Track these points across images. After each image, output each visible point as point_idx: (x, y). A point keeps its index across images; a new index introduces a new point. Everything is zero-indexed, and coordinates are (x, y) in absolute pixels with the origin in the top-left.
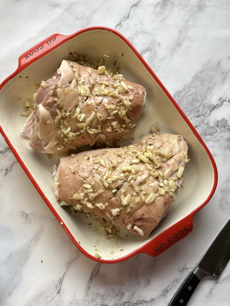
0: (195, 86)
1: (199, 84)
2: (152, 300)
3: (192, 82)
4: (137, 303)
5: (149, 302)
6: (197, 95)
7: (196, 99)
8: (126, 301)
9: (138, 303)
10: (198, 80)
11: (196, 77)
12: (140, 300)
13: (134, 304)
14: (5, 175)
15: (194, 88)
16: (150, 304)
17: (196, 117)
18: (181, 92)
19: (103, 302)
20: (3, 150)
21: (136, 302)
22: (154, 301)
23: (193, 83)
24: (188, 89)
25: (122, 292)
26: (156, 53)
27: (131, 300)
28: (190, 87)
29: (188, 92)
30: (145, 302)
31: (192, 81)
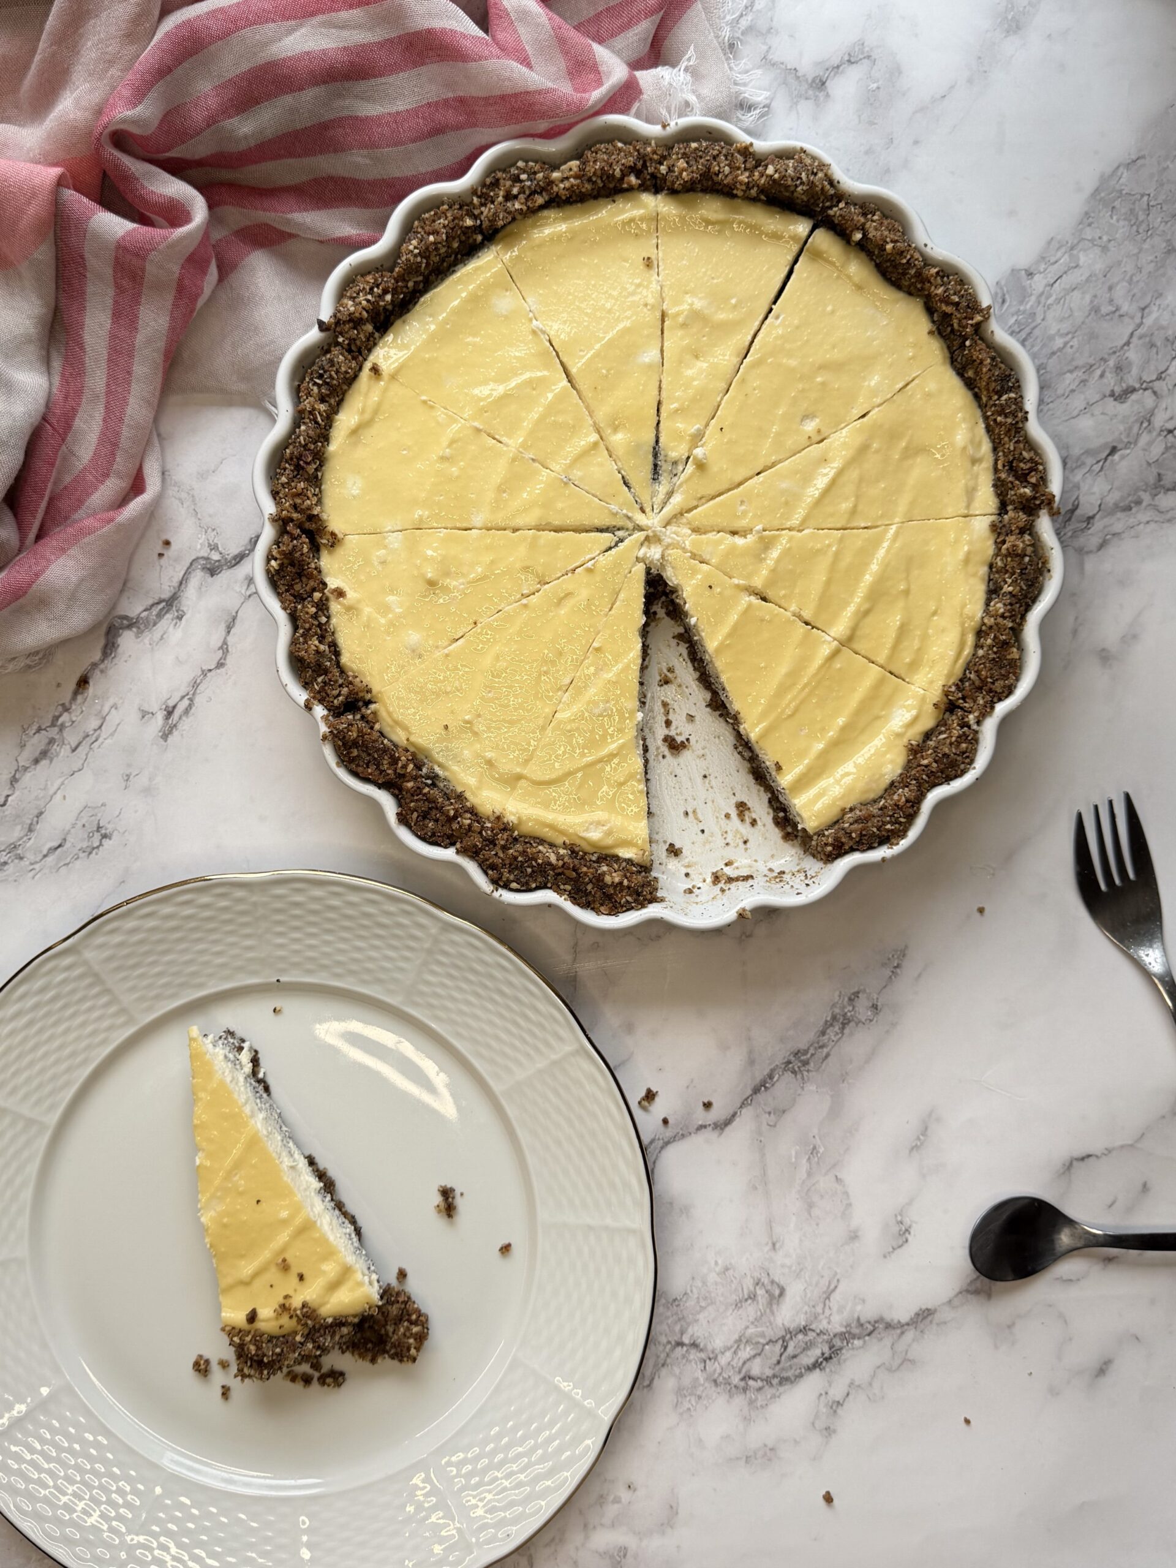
0: (1100, 238)
1: (1120, 231)
2: (924, 1316)
3: (1087, 219)
4: (850, 1333)
5: (908, 1324)
6: (1110, 288)
7: (1106, 309)
8: (792, 1326)
9: (856, 1331)
10: (1113, 208)
11: (1103, 195)
12: (863, 1320)
13: (835, 1336)
14: (165, 736)
15: (1097, 250)
16: (910, 1334)
17: (1110, 402)
18: (1030, 274)
19: (682, 1332)
20: (145, 614)
21: (844, 1330)
22: (931, 1322)
23: (1090, 225)
24: (1066, 256)
25: (772, 1282)
26: (896, 71)
27: (816, 1318)
28: (1072, 248)
29: (1065, 273)
30: (889, 1326)
31: (1086, 213)
